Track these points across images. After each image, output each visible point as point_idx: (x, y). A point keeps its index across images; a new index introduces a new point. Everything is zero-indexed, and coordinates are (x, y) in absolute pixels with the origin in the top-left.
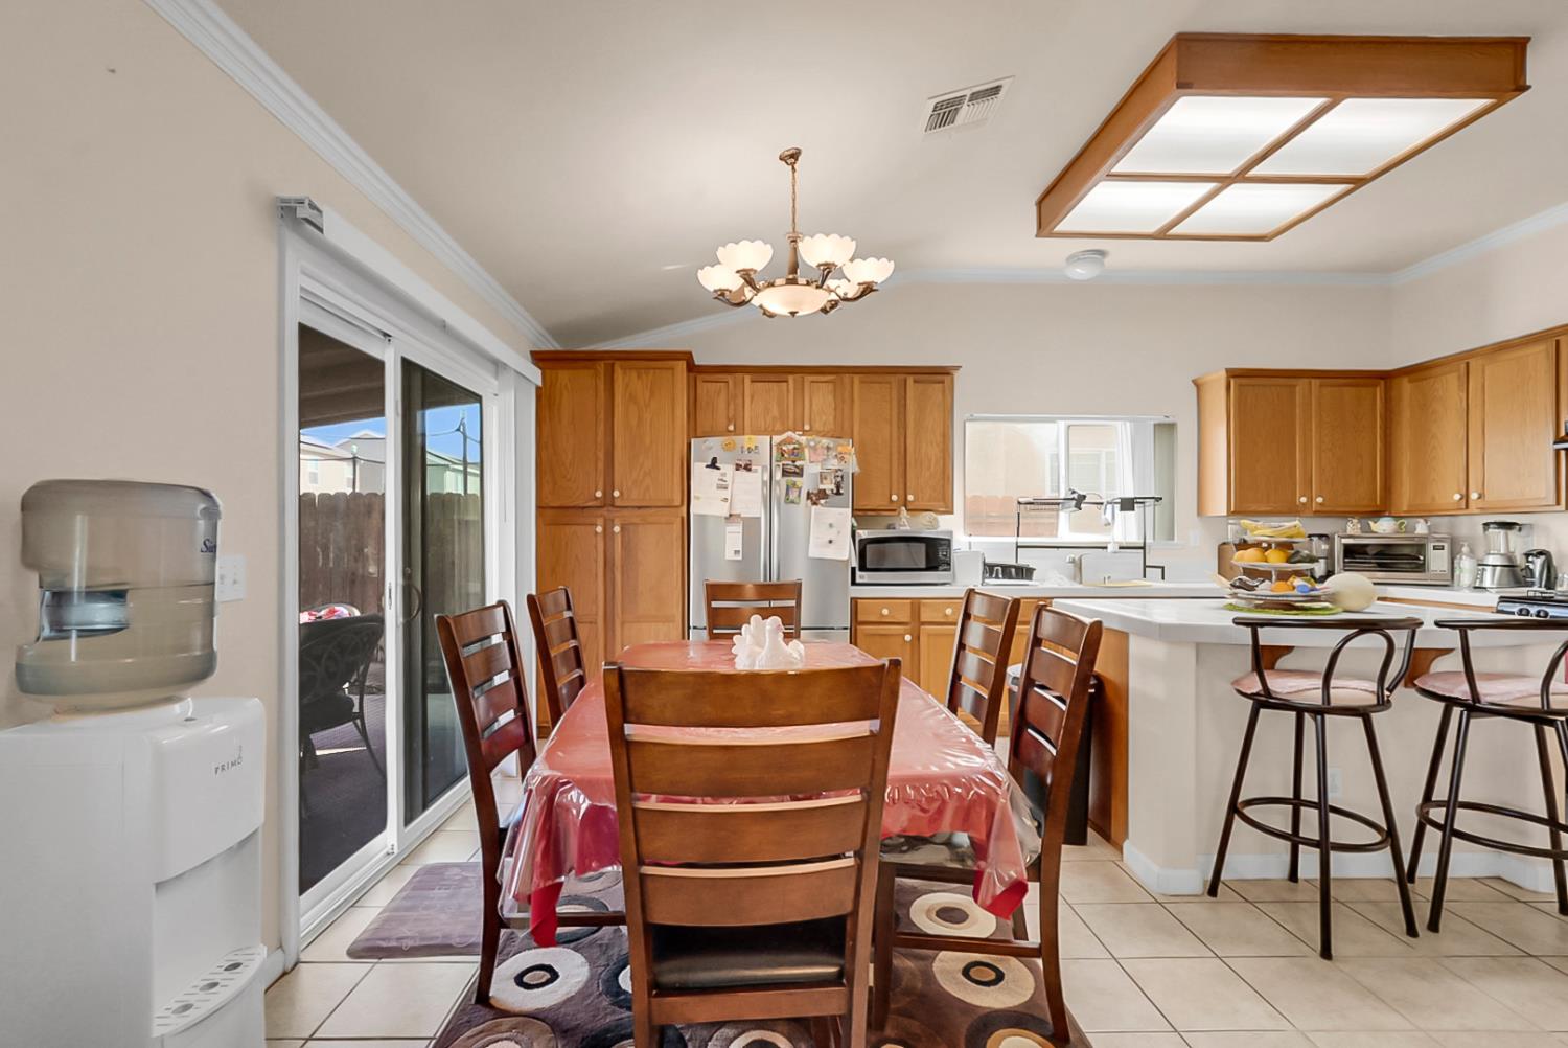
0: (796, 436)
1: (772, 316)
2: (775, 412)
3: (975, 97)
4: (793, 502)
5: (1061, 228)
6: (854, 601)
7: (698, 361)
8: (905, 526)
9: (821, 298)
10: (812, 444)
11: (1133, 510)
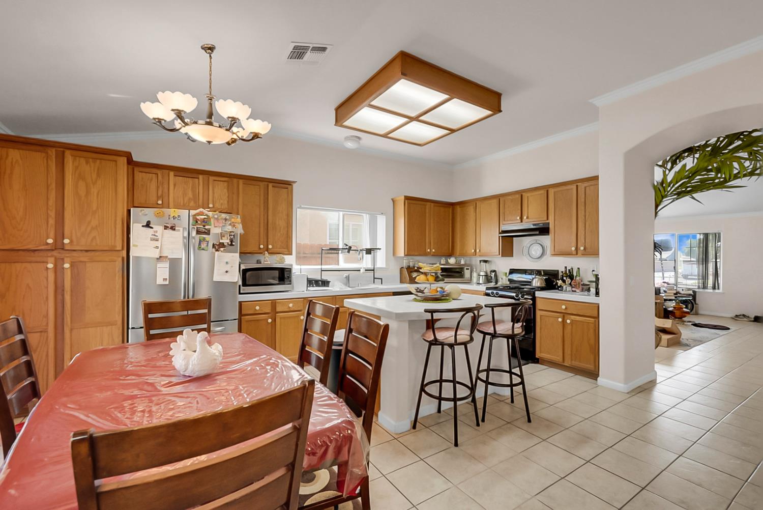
0: (205, 211)
1: (194, 141)
2: (190, 195)
3: (315, 49)
4: (203, 249)
5: (346, 123)
6: (240, 303)
7: (136, 158)
8: (267, 261)
9: (228, 136)
10: (216, 216)
11: (371, 254)
